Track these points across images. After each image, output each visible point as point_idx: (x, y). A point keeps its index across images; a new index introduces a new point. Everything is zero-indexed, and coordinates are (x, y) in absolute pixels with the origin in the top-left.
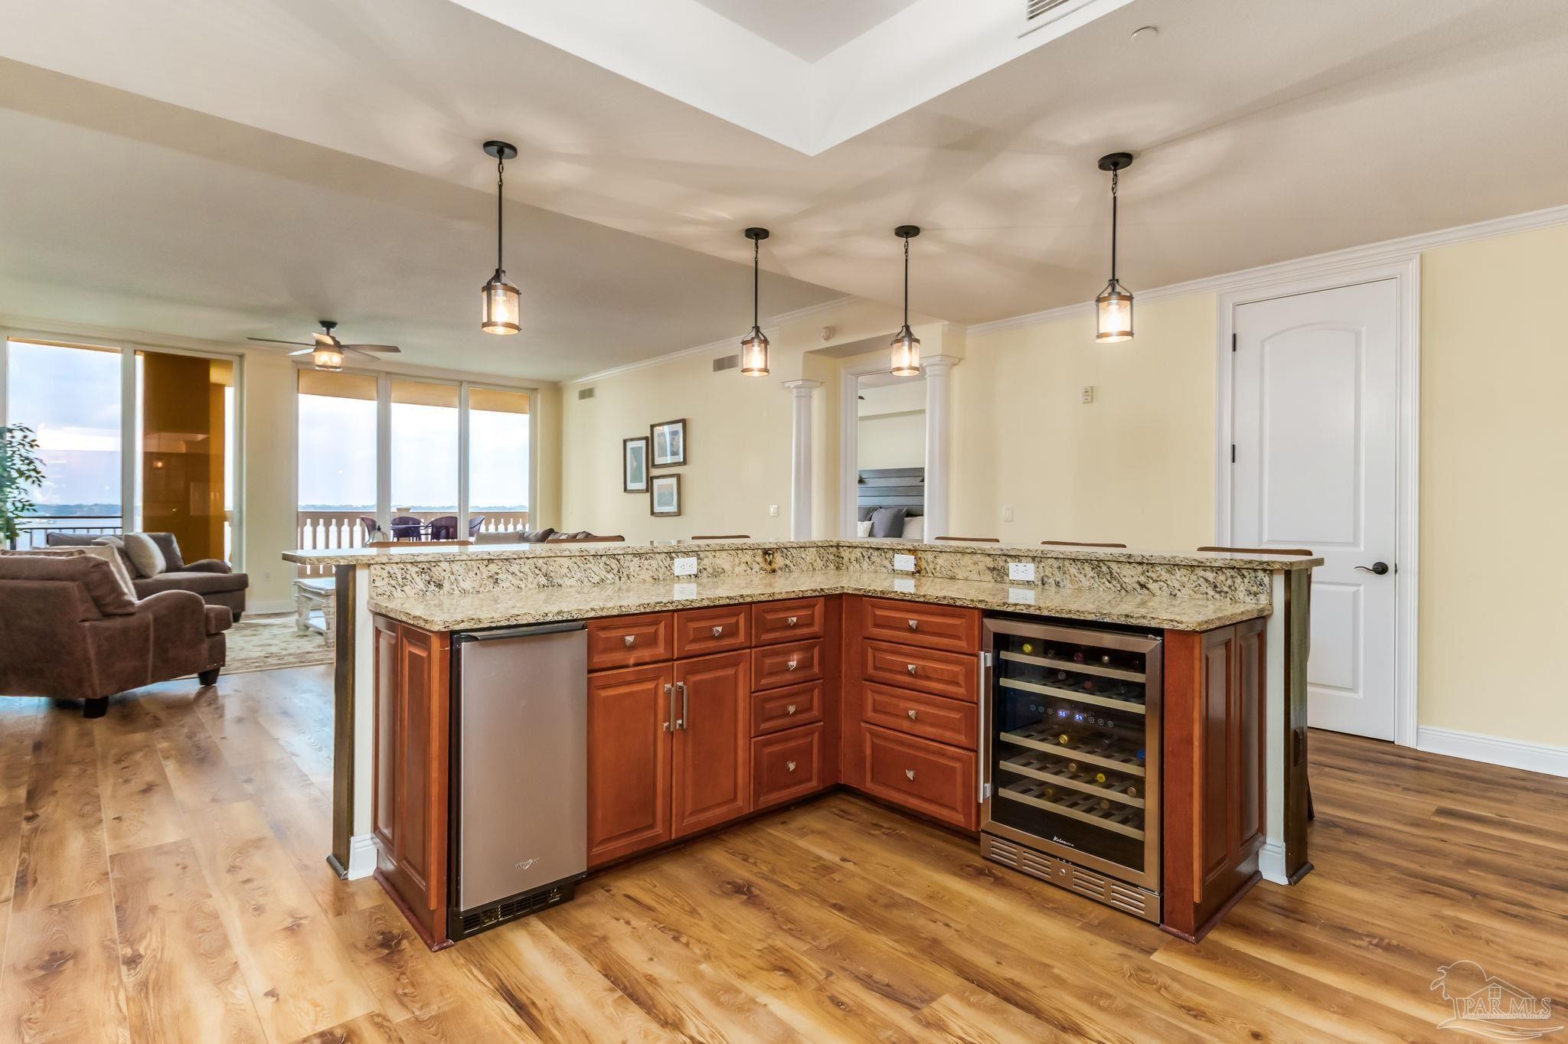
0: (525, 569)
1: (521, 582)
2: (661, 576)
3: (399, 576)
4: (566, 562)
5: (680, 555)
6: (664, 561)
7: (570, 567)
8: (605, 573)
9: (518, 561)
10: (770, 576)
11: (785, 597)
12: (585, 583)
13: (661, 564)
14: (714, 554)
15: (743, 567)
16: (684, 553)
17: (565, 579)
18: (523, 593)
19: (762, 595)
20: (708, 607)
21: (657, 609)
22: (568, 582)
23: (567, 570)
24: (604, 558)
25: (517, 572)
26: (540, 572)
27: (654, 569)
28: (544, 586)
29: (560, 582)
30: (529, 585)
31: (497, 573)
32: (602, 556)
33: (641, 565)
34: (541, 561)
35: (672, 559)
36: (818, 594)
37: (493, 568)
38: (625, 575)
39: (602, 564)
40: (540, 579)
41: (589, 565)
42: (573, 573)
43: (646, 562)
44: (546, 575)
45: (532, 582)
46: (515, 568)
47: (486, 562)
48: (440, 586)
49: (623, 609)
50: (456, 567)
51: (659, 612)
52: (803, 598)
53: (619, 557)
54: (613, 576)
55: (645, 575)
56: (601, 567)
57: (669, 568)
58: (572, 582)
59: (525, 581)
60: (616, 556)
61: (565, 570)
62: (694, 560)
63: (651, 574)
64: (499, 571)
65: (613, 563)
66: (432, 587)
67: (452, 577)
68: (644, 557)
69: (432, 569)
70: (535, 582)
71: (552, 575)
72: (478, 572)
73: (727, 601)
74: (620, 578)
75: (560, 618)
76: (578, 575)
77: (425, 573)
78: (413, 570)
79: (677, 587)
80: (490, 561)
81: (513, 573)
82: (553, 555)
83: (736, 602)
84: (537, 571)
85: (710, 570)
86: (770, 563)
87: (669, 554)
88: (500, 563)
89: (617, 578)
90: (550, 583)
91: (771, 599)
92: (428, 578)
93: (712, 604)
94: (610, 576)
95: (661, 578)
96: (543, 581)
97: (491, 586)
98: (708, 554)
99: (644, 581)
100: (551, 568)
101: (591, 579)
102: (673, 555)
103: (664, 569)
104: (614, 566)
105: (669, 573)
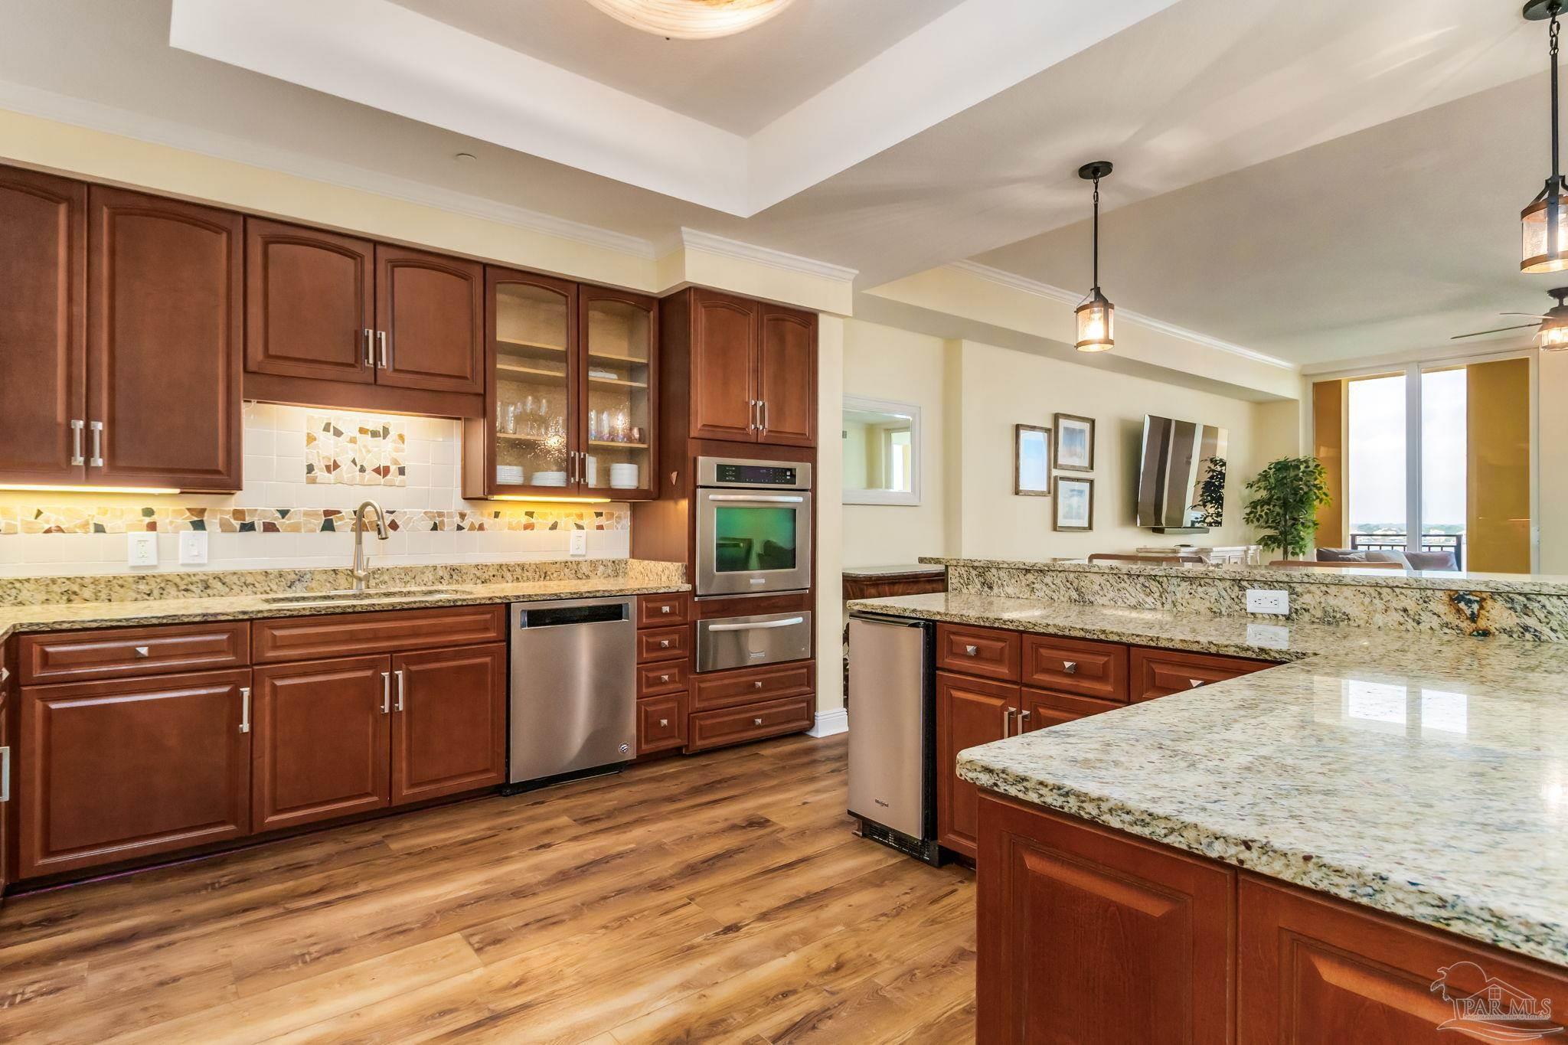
0: (1057, 581)
1: (1054, 594)
2: (1223, 610)
3: (965, 576)
4: (1097, 579)
5: (1255, 585)
6: (1229, 590)
7: (1103, 584)
8: (1143, 596)
9: (1050, 573)
10: (1470, 643)
11: (1179, 646)
12: (1119, 603)
13: (1224, 593)
14: (1324, 588)
15: (1398, 617)
16: (1265, 583)
17: (1097, 597)
18: (1056, 604)
19: (1137, 636)
20: (1055, 636)
21: (996, 625)
22: (1100, 600)
23: (1100, 588)
24: (1142, 579)
25: (1051, 584)
26: (1071, 586)
27: (1213, 600)
28: (1075, 601)
29: (1092, 599)
30: (1062, 598)
31: (1034, 583)
32: (1139, 576)
33: (1193, 591)
34: (1072, 575)
35: (1243, 589)
36: (1254, 656)
37: (1030, 577)
38: (1169, 600)
39: (1139, 586)
40: (1072, 594)
41: (1123, 585)
42: (1106, 590)
43: (1200, 589)
44: (1077, 590)
45: (1063, 596)
46: (1048, 580)
47: (1024, 572)
48: (991, 588)
49: (964, 618)
50: (1002, 574)
51: (997, 628)
52: (1218, 655)
53: (1161, 580)
54: (1153, 601)
55: (1203, 607)
56: (1138, 588)
57: (1238, 600)
58: (1104, 600)
59: (1057, 593)
60: (1157, 578)
61: (1096, 588)
62: (1283, 595)
63: (1208, 605)
64: (1035, 581)
65: (1154, 586)
66: (986, 589)
67: (1000, 582)
68: (1197, 583)
69: (986, 573)
70: (1067, 595)
71: (1083, 590)
72: (1018, 580)
73: (1081, 634)
74: (1163, 604)
75: (915, 616)
76: (1111, 594)
77: (981, 576)
78: (974, 573)
79: (1251, 628)
80: (1028, 571)
81: (1047, 584)
82: (1081, 570)
83: (1096, 637)
84: (1068, 585)
85: (1319, 614)
86: (1473, 618)
87: (1237, 582)
88: (1036, 574)
89: (1159, 604)
90: (1082, 600)
91: (1153, 644)
92: (983, 580)
93: (1060, 633)
94: (1150, 600)
95: (1224, 613)
96: (1075, 595)
97: (1029, 593)
98: (1313, 588)
99: (1198, 613)
100: (1082, 583)
101: (1125, 600)
102: (1245, 583)
103: (1229, 602)
104: (1154, 589)
105: (1237, 608)
